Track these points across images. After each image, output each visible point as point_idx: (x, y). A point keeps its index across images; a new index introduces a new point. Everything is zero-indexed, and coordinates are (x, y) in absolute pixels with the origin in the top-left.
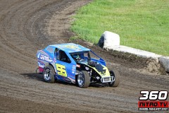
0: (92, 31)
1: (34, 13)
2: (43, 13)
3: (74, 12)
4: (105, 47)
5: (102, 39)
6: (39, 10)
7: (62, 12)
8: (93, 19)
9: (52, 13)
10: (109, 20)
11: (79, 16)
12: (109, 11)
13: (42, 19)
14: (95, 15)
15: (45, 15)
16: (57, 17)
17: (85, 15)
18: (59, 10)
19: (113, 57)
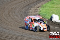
0: (47, 14)
1: (24, 7)
2: (27, 7)
3: (40, 7)
4: (53, 21)
5: (52, 18)
6: (26, 6)
7: (35, 7)
8: (48, 9)
9: (31, 7)
10: (54, 10)
11: (42, 8)
12: (54, 6)
13: (27, 10)
14: (48, 8)
15: (28, 8)
16: (33, 9)
17: (44, 8)
18: (34, 6)
19: (56, 25)
